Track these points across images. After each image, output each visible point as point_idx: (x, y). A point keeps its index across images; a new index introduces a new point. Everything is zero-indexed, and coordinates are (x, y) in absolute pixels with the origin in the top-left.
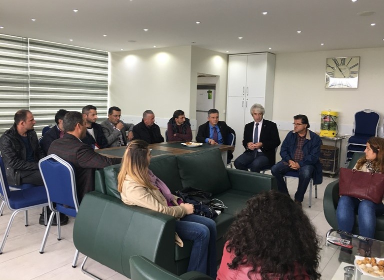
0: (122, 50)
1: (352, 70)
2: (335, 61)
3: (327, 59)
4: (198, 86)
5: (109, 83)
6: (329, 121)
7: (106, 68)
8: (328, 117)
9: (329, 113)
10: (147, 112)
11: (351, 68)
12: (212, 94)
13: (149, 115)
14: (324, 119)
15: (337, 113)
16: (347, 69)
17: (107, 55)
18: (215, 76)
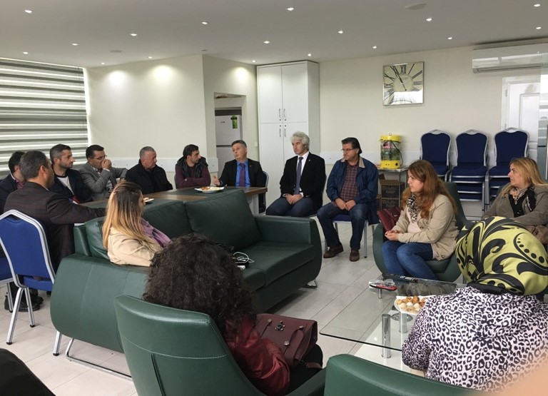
0: (103, 64)
1: (415, 80)
2: (394, 68)
3: (384, 67)
4: (216, 111)
5: (88, 112)
6: (390, 148)
7: (82, 92)
8: (389, 143)
9: (389, 138)
10: (145, 149)
11: (414, 77)
12: (238, 121)
13: (147, 153)
14: (384, 145)
15: (399, 137)
16: (409, 79)
17: (82, 73)
18: (240, 96)
